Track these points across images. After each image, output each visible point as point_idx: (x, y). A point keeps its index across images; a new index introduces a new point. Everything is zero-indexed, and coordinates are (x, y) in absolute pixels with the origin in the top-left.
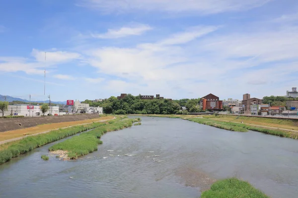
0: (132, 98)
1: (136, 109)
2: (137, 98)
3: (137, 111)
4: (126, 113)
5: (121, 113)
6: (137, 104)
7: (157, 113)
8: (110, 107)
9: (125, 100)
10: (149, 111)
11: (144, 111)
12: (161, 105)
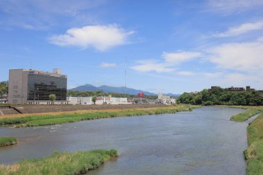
0: (221, 90)
1: (223, 100)
2: (226, 90)
3: (224, 102)
4: (214, 104)
5: (208, 104)
6: (224, 95)
7: (243, 105)
8: (200, 98)
9: (214, 93)
10: (235, 103)
11: (230, 102)
12: (248, 96)
